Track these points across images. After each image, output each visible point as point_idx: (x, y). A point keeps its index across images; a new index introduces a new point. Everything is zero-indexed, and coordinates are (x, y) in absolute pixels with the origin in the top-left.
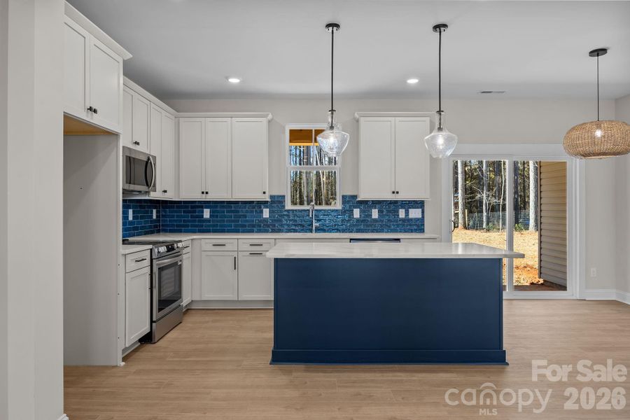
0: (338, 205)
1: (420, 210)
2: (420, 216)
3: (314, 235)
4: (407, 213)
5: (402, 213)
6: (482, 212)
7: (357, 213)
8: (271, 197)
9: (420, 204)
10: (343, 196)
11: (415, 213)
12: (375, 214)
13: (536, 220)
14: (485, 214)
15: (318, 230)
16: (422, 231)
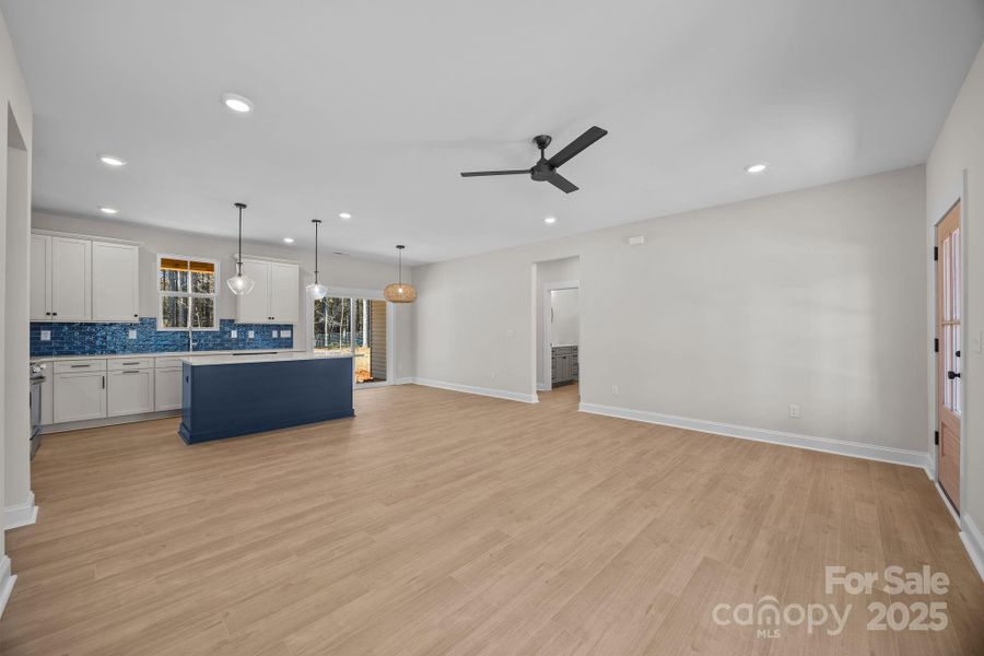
0: (216, 328)
1: (289, 332)
2: (289, 336)
3: (191, 353)
4: (279, 333)
5: (275, 334)
6: (324, 333)
7: (234, 334)
8: (141, 319)
9: (289, 327)
10: (221, 321)
11: (285, 334)
12: (251, 334)
13: (368, 339)
14: (327, 335)
15: (195, 349)
16: (291, 346)
